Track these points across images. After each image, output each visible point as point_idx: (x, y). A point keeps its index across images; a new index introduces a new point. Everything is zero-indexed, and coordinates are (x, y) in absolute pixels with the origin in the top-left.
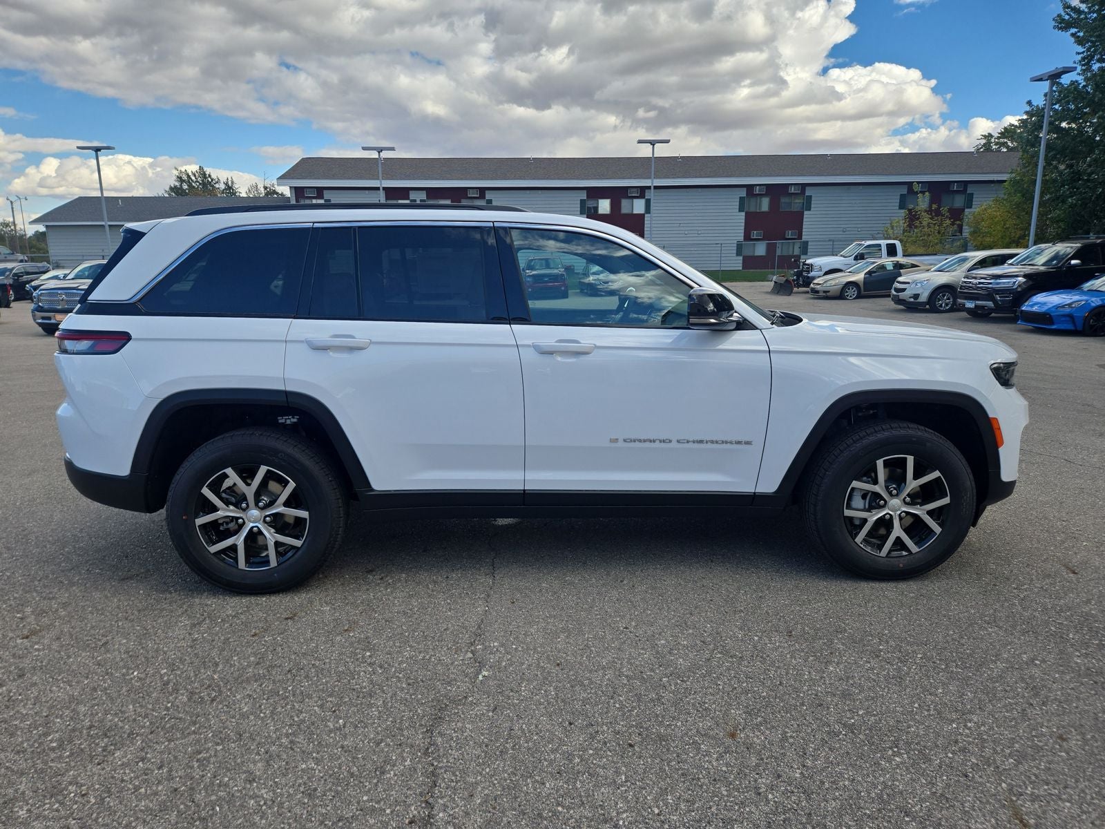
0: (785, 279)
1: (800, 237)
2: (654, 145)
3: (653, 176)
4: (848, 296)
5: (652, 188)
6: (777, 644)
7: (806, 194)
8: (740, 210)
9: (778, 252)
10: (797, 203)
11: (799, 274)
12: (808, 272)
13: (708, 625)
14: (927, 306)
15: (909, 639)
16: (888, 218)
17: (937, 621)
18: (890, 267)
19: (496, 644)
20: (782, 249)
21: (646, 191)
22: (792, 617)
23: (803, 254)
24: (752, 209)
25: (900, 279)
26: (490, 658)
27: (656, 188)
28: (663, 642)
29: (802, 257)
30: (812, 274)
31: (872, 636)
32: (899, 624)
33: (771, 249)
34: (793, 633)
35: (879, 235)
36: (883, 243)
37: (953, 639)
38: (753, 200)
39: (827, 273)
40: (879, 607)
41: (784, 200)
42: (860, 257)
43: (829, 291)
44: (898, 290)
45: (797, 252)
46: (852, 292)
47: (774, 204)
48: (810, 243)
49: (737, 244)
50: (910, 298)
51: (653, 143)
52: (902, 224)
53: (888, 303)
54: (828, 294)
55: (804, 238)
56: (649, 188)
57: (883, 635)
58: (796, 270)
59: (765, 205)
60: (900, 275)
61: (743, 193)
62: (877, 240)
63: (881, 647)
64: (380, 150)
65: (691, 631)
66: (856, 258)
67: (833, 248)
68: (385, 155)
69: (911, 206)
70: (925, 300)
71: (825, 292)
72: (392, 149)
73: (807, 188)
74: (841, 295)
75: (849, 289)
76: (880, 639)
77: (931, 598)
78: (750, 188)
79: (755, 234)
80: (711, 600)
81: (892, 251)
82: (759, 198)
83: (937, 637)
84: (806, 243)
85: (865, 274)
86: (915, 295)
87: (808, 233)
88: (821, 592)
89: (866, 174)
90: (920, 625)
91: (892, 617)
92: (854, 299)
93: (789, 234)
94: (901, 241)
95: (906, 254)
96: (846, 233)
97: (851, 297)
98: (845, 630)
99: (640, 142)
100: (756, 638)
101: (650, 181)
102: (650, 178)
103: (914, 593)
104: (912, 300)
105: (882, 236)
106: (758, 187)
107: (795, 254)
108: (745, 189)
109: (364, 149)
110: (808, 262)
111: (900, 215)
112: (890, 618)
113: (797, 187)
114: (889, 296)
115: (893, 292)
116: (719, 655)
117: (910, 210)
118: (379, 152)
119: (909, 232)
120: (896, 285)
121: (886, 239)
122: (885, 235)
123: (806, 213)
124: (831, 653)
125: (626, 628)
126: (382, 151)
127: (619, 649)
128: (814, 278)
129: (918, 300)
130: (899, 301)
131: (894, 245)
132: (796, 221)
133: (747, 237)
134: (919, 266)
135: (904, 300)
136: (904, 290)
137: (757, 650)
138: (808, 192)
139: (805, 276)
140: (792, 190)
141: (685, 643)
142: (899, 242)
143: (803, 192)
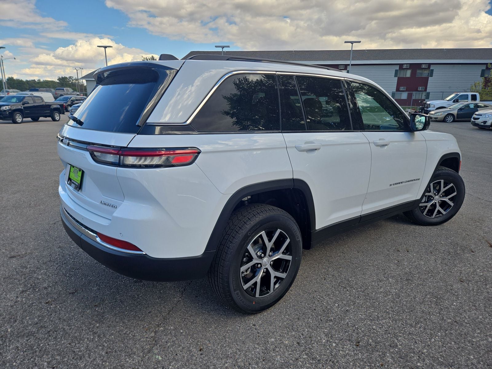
0: (415, 111)
1: (426, 90)
2: (352, 44)
3: (351, 59)
4: (447, 120)
5: (350, 65)
6: (347, 352)
7: (431, 69)
8: (395, 76)
9: (414, 98)
10: (425, 73)
11: (422, 109)
12: (428, 108)
13: (306, 330)
14: (491, 128)
15: (440, 359)
16: (473, 82)
17: (463, 345)
18: (472, 106)
19: (172, 328)
20: (416, 96)
21: (348, 66)
22: (363, 329)
23: (426, 99)
24: (401, 76)
25: (477, 113)
26: (163, 339)
27: (352, 65)
28: (273, 340)
29: (426, 100)
30: (429, 109)
31: (414, 353)
32: (435, 345)
33: (410, 96)
34: (360, 343)
35: (468, 90)
36: (470, 94)
37: (472, 364)
38: (402, 72)
39: (437, 109)
40: (425, 329)
41: (419, 71)
42: (456, 101)
43: (437, 118)
44: (475, 119)
45: (423, 97)
46: (450, 119)
47: (413, 74)
48: (430, 94)
49: (392, 93)
50: (482, 123)
51: (352, 43)
52: (481, 85)
53: (469, 125)
54: (437, 119)
55: (428, 91)
56: (349, 65)
57: (422, 353)
58: (421, 107)
59: (408, 74)
60: (477, 111)
61: (397, 68)
62: (467, 92)
63: (419, 364)
64: (223, 47)
65: (293, 333)
66: (454, 102)
67: (442, 96)
68: (225, 50)
69: (486, 76)
70: (490, 125)
71: (435, 118)
72: (228, 47)
73: (431, 66)
74: (444, 120)
75: (449, 117)
76: (419, 357)
77: (462, 325)
78: (401, 65)
79: (402, 88)
80: (315, 309)
81: (474, 98)
82: (405, 71)
83: (461, 361)
84: (429, 94)
85: (458, 110)
86: (484, 121)
87: (430, 88)
88: (388, 311)
89: (464, 59)
90: (450, 348)
91: (432, 338)
92: (451, 122)
93: (420, 88)
94: (480, 93)
95: (482, 100)
96: (451, 88)
97: (449, 121)
98: (397, 346)
99: (346, 42)
100: (334, 345)
101: (349, 61)
102: (350, 60)
103: (450, 319)
104: (482, 124)
105: (470, 90)
106: (405, 65)
107: (422, 99)
108: (399, 66)
109: (216, 47)
110: (428, 103)
111: (480, 80)
112: (430, 339)
113: (426, 65)
114: (470, 121)
115: (472, 120)
116: (305, 357)
117: (486, 78)
118: (222, 48)
119: (485, 89)
120: (474, 116)
121: (471, 92)
122: (471, 90)
123: (430, 78)
124: (382, 365)
125: (254, 325)
126: (224, 47)
127: (243, 342)
128: (430, 111)
129: (486, 124)
130: (475, 124)
131: (475, 95)
132: (424, 82)
133: (398, 90)
134: (488, 107)
135: (478, 124)
136: (478, 119)
137: (332, 355)
138: (432, 67)
139: (425, 110)
140: (424, 66)
141: (287, 342)
142: (478, 94)
143: (429, 67)
